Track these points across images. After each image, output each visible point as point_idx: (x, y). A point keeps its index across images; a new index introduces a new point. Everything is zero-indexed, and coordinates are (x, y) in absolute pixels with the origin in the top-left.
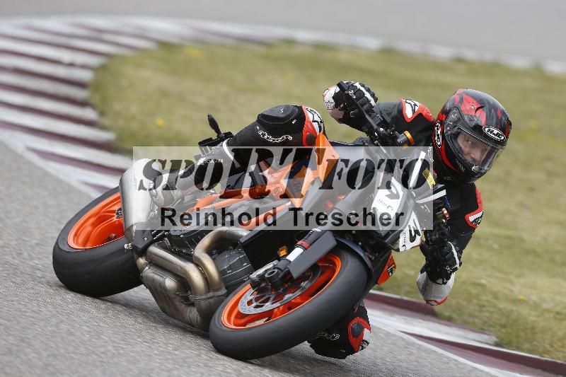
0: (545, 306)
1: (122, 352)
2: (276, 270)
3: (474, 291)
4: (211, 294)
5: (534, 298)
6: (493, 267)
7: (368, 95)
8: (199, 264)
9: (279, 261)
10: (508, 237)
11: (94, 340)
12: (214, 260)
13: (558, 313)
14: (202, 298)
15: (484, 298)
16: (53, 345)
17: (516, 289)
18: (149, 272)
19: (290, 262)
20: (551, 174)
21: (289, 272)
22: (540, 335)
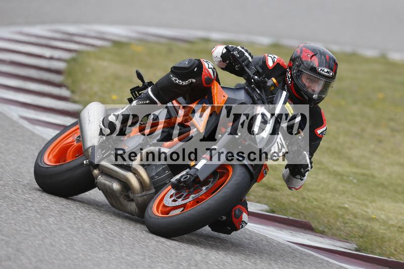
0: (390, 222)
1: (89, 257)
2: (189, 176)
3: (340, 212)
4: (144, 193)
5: (383, 217)
6: (353, 196)
7: (247, 54)
8: (135, 173)
9: (190, 169)
10: (364, 175)
11: (69, 250)
12: (145, 169)
13: (400, 227)
14: (139, 197)
15: (347, 217)
16: (40, 254)
17: (370, 211)
18: (101, 179)
19: (198, 170)
20: (393, 130)
21: (197, 177)
22: (388, 243)
